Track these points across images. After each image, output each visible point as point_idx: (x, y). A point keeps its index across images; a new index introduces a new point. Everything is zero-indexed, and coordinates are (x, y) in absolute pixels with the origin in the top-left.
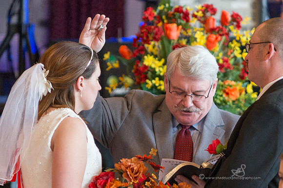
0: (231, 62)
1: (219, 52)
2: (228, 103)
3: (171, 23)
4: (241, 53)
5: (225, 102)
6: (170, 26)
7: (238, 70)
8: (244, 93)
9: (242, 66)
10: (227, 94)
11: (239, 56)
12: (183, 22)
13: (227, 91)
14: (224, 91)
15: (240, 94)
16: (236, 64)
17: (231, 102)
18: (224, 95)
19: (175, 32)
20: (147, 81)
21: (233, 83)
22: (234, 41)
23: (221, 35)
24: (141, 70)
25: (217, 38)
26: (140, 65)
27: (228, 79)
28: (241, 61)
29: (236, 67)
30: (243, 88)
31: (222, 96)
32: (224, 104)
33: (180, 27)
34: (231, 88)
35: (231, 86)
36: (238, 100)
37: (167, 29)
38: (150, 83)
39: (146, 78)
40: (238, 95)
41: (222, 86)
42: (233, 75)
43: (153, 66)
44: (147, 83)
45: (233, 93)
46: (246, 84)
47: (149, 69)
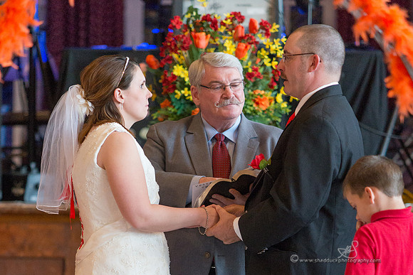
0: (261, 70)
1: (248, 61)
2: (259, 114)
3: (199, 32)
4: (271, 62)
5: (255, 112)
6: (198, 34)
7: (268, 79)
8: (273, 102)
9: (271, 75)
10: (257, 104)
11: (268, 65)
12: (212, 30)
13: (257, 100)
14: (254, 101)
15: (270, 104)
16: (266, 73)
17: (261, 112)
18: (254, 105)
19: (203, 41)
20: (176, 91)
21: (263, 92)
22: (263, 49)
23: (250, 44)
24: (169, 79)
25: (246, 47)
26: (169, 75)
27: (258, 88)
28: (270, 70)
29: (265, 76)
30: (272, 97)
31: (252, 106)
32: (254, 114)
33: (209, 36)
34: (262, 98)
35: (261, 96)
36: (268, 110)
37: (195, 37)
38: (179, 93)
39: (175, 88)
40: (268, 105)
41: (252, 95)
42: (262, 84)
43: (182, 76)
44: (176, 94)
45: (263, 103)
46: (275, 93)
47: (177, 79)
